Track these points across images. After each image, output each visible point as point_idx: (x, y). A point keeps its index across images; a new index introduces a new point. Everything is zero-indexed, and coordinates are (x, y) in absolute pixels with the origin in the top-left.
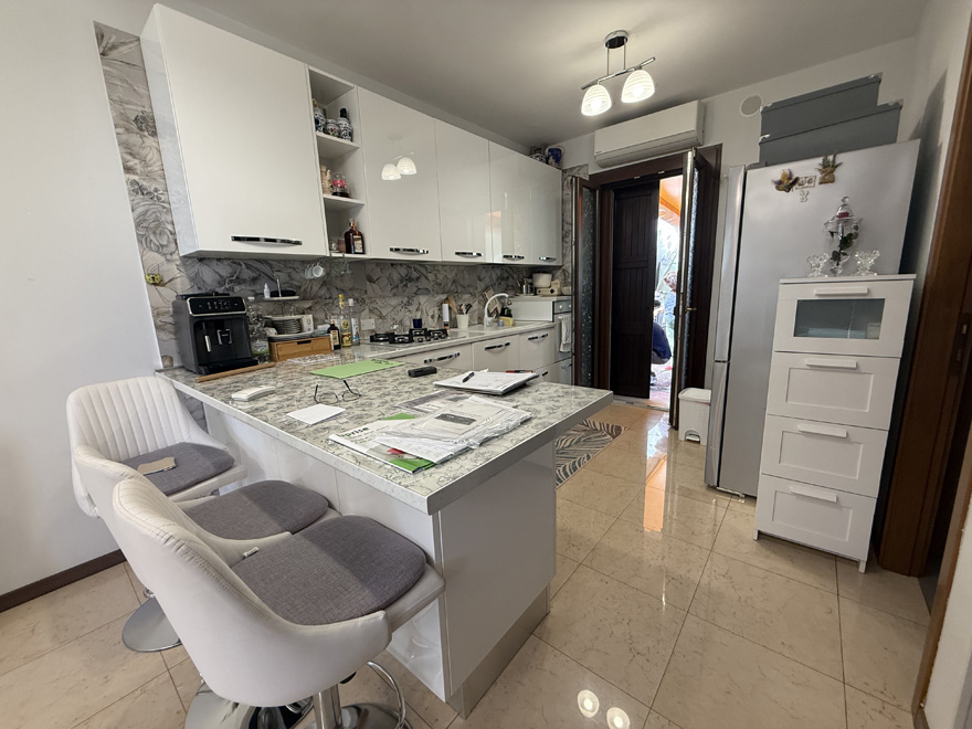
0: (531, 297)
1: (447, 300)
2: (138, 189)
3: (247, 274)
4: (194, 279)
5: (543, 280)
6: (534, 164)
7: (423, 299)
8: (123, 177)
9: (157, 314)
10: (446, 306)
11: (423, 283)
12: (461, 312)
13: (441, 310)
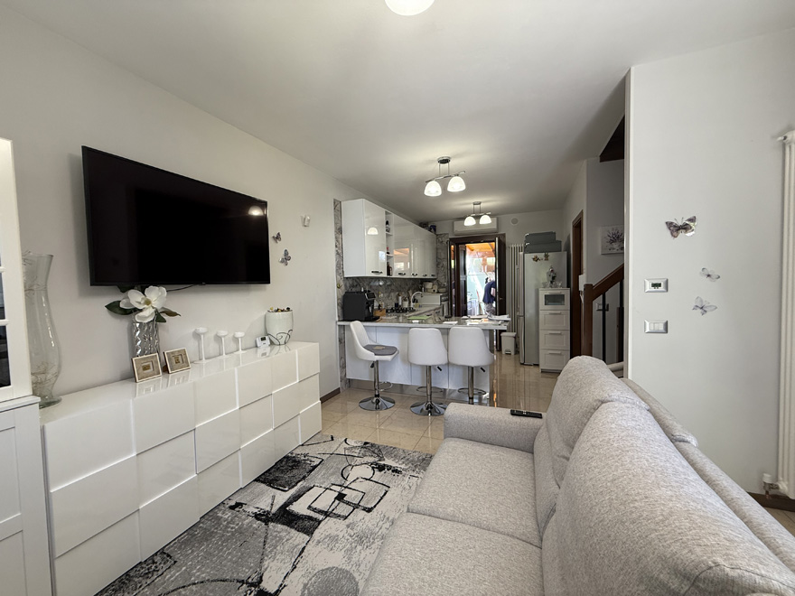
2: (338, 253)
3: (355, 283)
5: (429, 285)
6: (425, 232)
7: (392, 294)
9: (338, 299)
11: (393, 287)
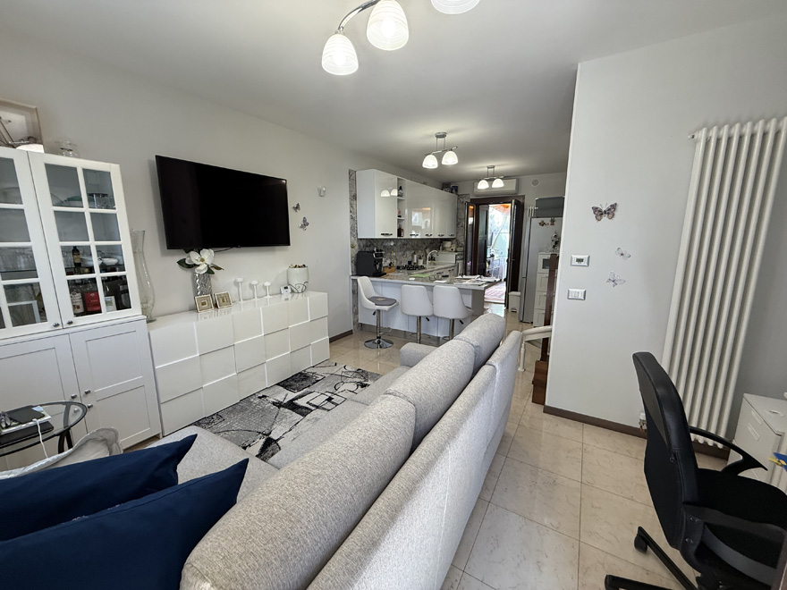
0: (444, 252)
1: (414, 253)
2: (352, 218)
3: (369, 244)
4: (359, 246)
5: (448, 244)
6: (445, 194)
8: (348, 214)
9: (352, 257)
10: (415, 256)
12: (420, 258)
13: (413, 257)
